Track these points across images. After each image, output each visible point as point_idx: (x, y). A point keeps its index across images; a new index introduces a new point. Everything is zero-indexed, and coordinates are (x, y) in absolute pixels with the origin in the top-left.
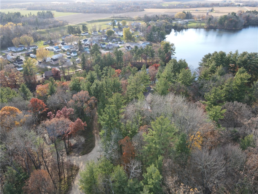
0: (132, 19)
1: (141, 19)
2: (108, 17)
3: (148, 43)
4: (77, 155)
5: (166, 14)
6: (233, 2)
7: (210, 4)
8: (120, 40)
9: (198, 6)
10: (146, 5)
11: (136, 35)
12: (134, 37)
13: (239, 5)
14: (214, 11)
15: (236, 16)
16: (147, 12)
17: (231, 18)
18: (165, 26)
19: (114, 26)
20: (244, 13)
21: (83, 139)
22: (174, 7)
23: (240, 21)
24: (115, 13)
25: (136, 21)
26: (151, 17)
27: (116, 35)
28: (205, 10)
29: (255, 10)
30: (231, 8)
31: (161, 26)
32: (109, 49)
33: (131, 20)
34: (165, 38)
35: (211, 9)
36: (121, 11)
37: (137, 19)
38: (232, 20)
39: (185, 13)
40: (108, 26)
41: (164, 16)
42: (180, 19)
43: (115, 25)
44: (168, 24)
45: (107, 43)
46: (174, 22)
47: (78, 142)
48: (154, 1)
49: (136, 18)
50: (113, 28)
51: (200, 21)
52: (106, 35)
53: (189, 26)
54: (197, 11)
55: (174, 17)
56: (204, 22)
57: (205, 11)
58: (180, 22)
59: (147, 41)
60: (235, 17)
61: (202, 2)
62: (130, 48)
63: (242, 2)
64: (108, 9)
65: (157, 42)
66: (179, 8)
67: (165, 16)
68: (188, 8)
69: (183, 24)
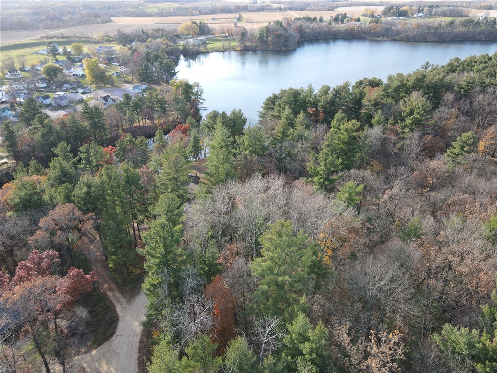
0: (92, 40)
1: (111, 39)
2: (35, 38)
3: (144, 86)
4: (83, 350)
5: (161, 27)
6: (268, 3)
7: (232, 7)
8: (81, 85)
9: (213, 11)
10: (111, 10)
11: (113, 72)
12: (110, 76)
13: (280, 9)
14: (243, 20)
15: (284, 27)
16: (119, 23)
17: (276, 30)
18: (167, 51)
19: (57, 57)
20: (291, 21)
21: (83, 311)
22: (170, 14)
23: (291, 35)
24: (47, 27)
25: (102, 43)
26: (132, 33)
27: (69, 76)
28: (228, 17)
29: (307, 16)
30: (269, 13)
31: (158, 50)
32: (62, 106)
33: (89, 41)
34: (175, 74)
35: (237, 15)
36: (60, 25)
37: (102, 40)
38: (279, 34)
39: (195, 23)
40: (42, 58)
41: (158, 30)
42: (189, 36)
43: (58, 54)
44: (171, 46)
45: (52, 95)
46: (181, 43)
47: (73, 321)
48: (126, 3)
49: (101, 38)
50: (54, 61)
51: (227, 39)
52: (44, 76)
53: (210, 48)
54: (214, 19)
55: (177, 33)
56: (233, 40)
57: (228, 20)
58: (191, 41)
59: (141, 81)
60: (282, 28)
61: (219, 5)
62: (109, 100)
63: (282, 3)
64: (27, 19)
65: (162, 83)
66: (180, 15)
67: (161, 32)
68: (196, 15)
69: (199, 45)
